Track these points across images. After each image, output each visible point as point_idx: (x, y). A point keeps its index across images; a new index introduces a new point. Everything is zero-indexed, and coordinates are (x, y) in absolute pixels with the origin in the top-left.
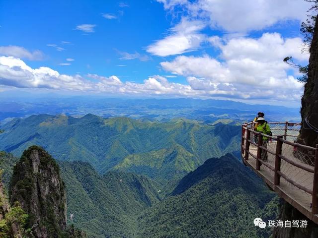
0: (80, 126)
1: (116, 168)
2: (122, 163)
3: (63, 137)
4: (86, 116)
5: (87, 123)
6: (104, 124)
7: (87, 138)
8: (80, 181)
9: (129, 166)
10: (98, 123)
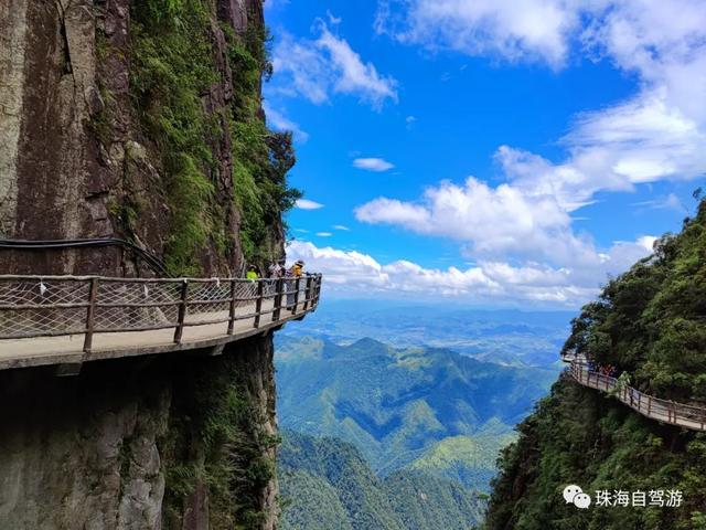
0: (345, 363)
1: (417, 464)
2: (431, 455)
3: (312, 385)
4: (358, 342)
5: (360, 358)
6: (396, 362)
7: (358, 390)
8: (333, 485)
9: (448, 466)
10: (382, 359)
